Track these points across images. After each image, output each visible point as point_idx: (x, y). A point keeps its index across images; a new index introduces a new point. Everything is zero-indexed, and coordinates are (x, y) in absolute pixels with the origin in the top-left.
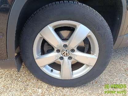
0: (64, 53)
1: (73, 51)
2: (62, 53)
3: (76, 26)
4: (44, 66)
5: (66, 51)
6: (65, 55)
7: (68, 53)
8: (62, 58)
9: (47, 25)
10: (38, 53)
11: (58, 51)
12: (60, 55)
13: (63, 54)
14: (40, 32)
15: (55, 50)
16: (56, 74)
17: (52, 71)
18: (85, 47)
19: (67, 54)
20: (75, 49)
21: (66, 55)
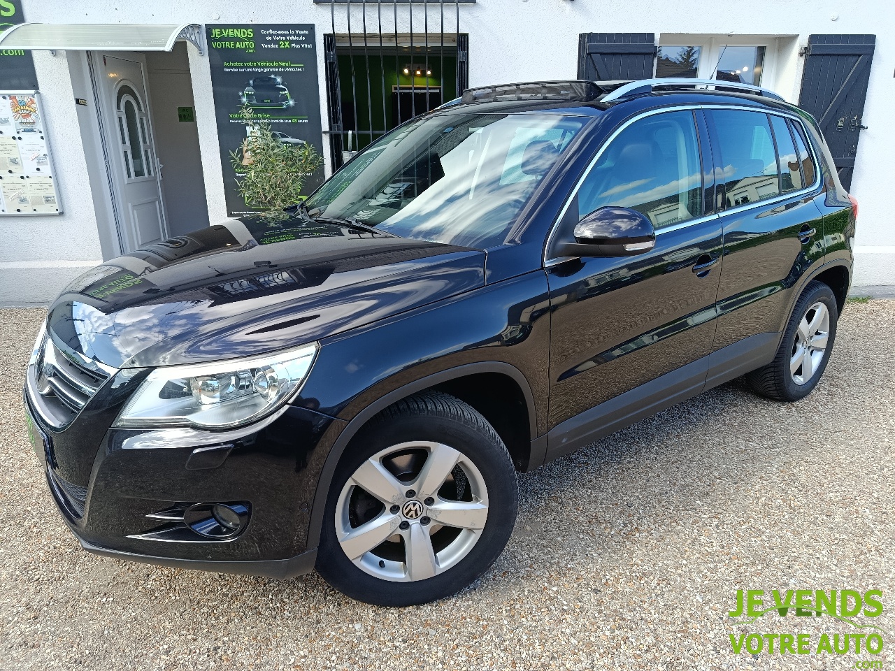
0: (410, 510)
1: (430, 501)
2: (405, 512)
3: (429, 448)
4: (363, 557)
5: (414, 504)
6: (412, 516)
7: (418, 510)
8: (405, 525)
9: (367, 459)
10: (344, 523)
11: (395, 509)
12: (399, 518)
13: (407, 514)
14: (353, 476)
15: (388, 507)
16: (393, 573)
17: (381, 565)
18: (455, 488)
19: (416, 511)
20: (435, 497)
21: (414, 515)
